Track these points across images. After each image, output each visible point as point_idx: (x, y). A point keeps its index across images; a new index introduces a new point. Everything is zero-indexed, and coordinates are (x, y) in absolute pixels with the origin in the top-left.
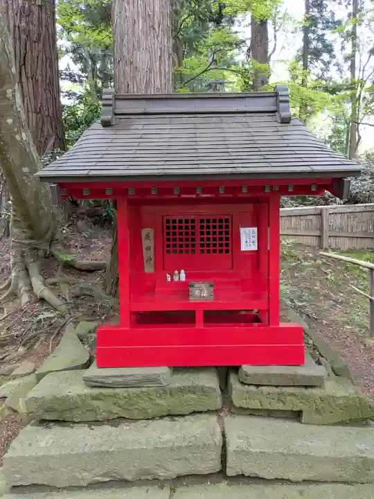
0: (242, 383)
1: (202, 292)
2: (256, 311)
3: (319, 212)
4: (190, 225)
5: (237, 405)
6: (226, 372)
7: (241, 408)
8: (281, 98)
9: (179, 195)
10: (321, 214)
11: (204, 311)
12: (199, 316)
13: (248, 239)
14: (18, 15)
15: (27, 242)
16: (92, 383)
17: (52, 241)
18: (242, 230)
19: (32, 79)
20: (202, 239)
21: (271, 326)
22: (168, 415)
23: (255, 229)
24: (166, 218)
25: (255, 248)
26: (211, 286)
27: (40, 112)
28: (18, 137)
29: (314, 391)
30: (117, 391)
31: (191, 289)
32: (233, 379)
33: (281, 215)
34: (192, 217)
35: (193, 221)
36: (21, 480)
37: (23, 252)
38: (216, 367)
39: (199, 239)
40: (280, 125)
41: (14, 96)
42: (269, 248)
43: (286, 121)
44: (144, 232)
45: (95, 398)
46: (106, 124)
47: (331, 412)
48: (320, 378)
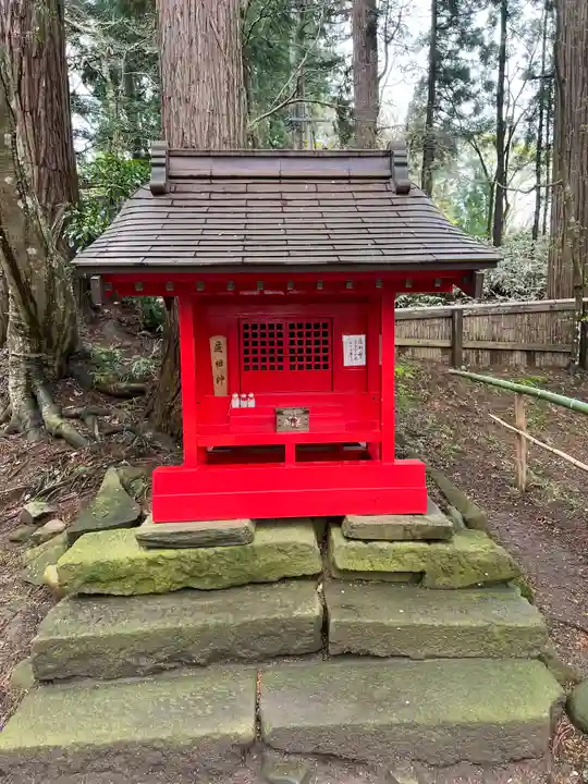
0: (348, 539)
1: (293, 422)
2: (363, 444)
3: (449, 314)
4: (276, 331)
5: (340, 566)
6: (325, 525)
7: (345, 571)
8: (396, 160)
9: (262, 292)
10: (452, 317)
11: (297, 446)
12: (290, 452)
13: (353, 351)
14: (9, 17)
15: (33, 356)
16: (148, 543)
17: (70, 354)
18: (345, 338)
19: (31, 114)
20: (292, 351)
21: (384, 464)
22: (250, 584)
23: (363, 337)
24: (244, 322)
25: (362, 362)
26: (306, 412)
27: (44, 164)
28: (20, 204)
29: (440, 546)
30: (183, 552)
31: (279, 417)
32: (336, 535)
33: (396, 318)
34: (278, 321)
35: (280, 326)
36: (55, 671)
37: (29, 371)
38: (313, 519)
39: (288, 351)
40: (395, 196)
41: (14, 143)
42: (380, 363)
43: (404, 191)
44: (213, 342)
45: (153, 563)
46: (158, 192)
47: (461, 573)
48: (447, 530)
